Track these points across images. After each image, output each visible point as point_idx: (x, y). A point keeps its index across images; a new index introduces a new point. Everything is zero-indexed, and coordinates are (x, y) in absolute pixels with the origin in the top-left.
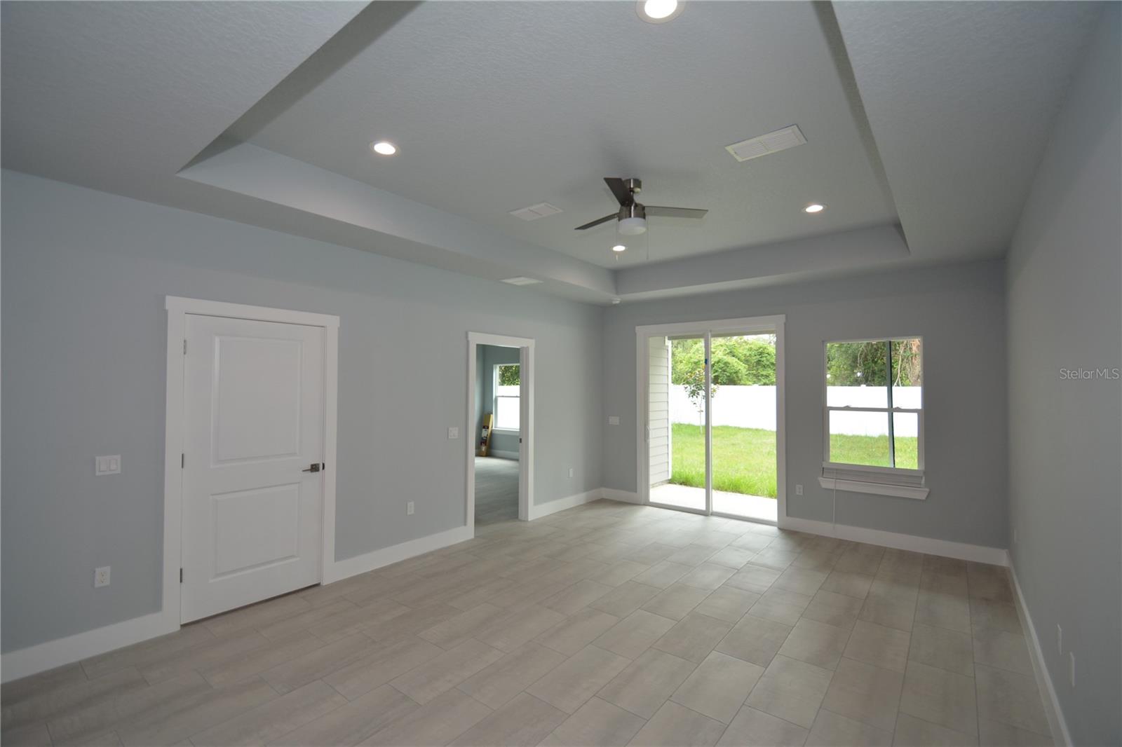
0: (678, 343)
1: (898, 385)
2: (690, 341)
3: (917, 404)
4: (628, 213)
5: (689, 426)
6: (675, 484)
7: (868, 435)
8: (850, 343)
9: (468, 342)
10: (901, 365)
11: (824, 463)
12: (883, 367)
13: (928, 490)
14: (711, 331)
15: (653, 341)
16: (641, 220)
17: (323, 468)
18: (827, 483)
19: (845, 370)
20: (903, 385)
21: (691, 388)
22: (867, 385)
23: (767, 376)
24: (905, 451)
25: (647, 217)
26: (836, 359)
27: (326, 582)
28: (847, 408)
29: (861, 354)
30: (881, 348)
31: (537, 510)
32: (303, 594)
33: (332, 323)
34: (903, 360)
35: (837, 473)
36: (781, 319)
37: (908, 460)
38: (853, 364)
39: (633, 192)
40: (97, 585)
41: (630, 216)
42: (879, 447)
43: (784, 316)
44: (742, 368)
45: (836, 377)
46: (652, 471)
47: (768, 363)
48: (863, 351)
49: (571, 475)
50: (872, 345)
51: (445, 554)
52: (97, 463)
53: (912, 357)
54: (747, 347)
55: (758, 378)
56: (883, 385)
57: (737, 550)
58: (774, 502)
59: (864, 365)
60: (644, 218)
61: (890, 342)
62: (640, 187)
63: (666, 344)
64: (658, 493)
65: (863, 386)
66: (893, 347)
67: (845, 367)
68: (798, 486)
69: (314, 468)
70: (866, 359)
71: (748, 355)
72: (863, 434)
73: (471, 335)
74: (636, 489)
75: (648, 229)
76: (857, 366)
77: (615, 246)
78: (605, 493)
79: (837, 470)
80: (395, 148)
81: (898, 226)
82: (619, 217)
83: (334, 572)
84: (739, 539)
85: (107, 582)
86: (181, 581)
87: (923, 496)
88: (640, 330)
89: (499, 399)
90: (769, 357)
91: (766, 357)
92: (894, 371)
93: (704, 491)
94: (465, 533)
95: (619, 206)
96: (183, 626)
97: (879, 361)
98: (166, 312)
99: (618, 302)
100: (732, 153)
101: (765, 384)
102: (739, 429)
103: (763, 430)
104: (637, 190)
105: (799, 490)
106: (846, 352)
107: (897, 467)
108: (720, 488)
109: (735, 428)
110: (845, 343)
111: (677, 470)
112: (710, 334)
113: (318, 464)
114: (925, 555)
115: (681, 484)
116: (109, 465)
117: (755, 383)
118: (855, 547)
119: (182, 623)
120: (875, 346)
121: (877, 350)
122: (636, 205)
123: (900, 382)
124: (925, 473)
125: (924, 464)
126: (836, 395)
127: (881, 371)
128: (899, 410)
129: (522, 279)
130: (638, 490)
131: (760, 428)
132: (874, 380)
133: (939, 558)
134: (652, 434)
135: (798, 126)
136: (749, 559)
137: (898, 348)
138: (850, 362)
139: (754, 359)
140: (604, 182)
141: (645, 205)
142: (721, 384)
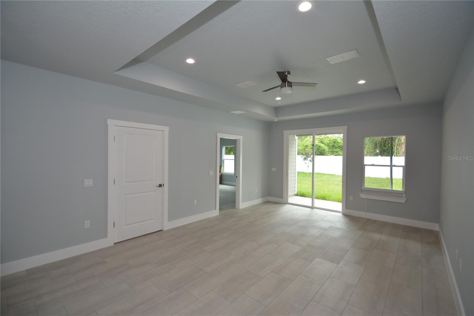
0: (299, 138)
1: (395, 156)
2: (303, 137)
3: (403, 164)
4: (285, 85)
5: (303, 173)
6: (298, 196)
7: (381, 177)
8: (374, 138)
9: (217, 137)
10: (397, 147)
11: (362, 187)
12: (389, 148)
13: (406, 199)
14: (315, 133)
15: (290, 137)
16: (290, 88)
17: (164, 186)
18: (363, 196)
19: (372, 149)
20: (397, 156)
21: (304, 157)
22: (381, 156)
23: (337, 152)
24: (397, 184)
25: (292, 87)
26: (368, 145)
27: (165, 229)
28: (373, 165)
29: (379, 143)
30: (388, 140)
31: (243, 205)
32: (156, 233)
33: (166, 129)
34: (397, 145)
35: (367, 192)
36: (346, 128)
37: (398, 187)
38: (375, 147)
39: (287, 76)
40: (85, 227)
41: (286, 87)
42: (385, 182)
43: (347, 126)
44: (326, 148)
45: (367, 153)
46: (289, 190)
47: (337, 146)
48: (380, 141)
49: (256, 191)
50: (384, 139)
51: (209, 220)
52: (84, 182)
53: (401, 144)
54: (329, 139)
55: (333, 153)
56: (388, 156)
57: (325, 222)
58: (341, 204)
59: (380, 147)
60: (291, 87)
61: (392, 137)
62: (290, 74)
63: (295, 138)
64: (292, 199)
65: (379, 156)
66: (393, 140)
67: (372, 148)
68: (351, 197)
69: (160, 186)
70: (381, 145)
71: (329, 143)
72: (379, 177)
73: (218, 134)
74: (283, 197)
75: (293, 91)
76: (377, 148)
77: (277, 97)
78: (270, 199)
79: (367, 190)
80: (194, 60)
81: (397, 89)
82: (281, 86)
83: (168, 226)
84: (326, 218)
85: (88, 227)
86: (114, 227)
87: (404, 202)
88: (285, 132)
89: (225, 160)
90: (338, 144)
91: (337, 143)
92: (393, 150)
93: (311, 199)
94: (215, 213)
95: (281, 82)
96: (115, 243)
97: (387, 146)
98: (107, 125)
99: (276, 121)
100: (329, 60)
101: (336, 155)
102: (324, 174)
103: (335, 175)
104: (288, 75)
105: (351, 198)
106: (372, 142)
107: (393, 189)
108: (317, 198)
109: (323, 174)
110: (372, 138)
111: (299, 190)
112: (315, 134)
113: (162, 184)
114: (404, 225)
115: (300, 196)
116: (88, 183)
117: (331, 155)
118: (375, 222)
119: (115, 242)
120: (385, 139)
121: (386, 141)
122: (288, 82)
123: (396, 155)
124: (405, 192)
125: (405, 188)
126: (368, 160)
127: (388, 150)
128: (395, 166)
129: (239, 111)
130: (283, 198)
131: (334, 174)
132: (384, 154)
133: (409, 227)
134: (290, 175)
135: (356, 50)
136: (330, 225)
137: (395, 140)
138: (374, 146)
139: (332, 144)
140: (276, 73)
141: (292, 82)
142: (317, 155)
